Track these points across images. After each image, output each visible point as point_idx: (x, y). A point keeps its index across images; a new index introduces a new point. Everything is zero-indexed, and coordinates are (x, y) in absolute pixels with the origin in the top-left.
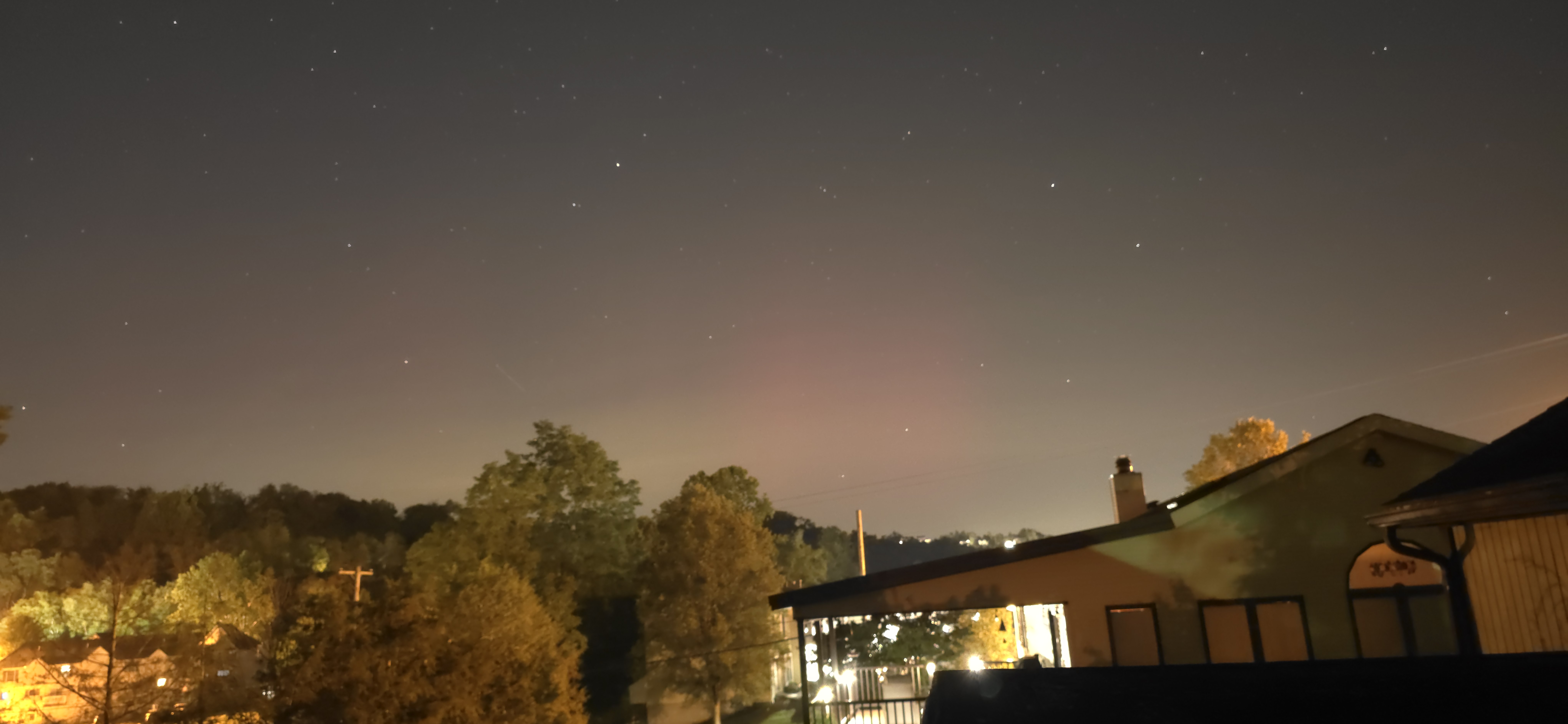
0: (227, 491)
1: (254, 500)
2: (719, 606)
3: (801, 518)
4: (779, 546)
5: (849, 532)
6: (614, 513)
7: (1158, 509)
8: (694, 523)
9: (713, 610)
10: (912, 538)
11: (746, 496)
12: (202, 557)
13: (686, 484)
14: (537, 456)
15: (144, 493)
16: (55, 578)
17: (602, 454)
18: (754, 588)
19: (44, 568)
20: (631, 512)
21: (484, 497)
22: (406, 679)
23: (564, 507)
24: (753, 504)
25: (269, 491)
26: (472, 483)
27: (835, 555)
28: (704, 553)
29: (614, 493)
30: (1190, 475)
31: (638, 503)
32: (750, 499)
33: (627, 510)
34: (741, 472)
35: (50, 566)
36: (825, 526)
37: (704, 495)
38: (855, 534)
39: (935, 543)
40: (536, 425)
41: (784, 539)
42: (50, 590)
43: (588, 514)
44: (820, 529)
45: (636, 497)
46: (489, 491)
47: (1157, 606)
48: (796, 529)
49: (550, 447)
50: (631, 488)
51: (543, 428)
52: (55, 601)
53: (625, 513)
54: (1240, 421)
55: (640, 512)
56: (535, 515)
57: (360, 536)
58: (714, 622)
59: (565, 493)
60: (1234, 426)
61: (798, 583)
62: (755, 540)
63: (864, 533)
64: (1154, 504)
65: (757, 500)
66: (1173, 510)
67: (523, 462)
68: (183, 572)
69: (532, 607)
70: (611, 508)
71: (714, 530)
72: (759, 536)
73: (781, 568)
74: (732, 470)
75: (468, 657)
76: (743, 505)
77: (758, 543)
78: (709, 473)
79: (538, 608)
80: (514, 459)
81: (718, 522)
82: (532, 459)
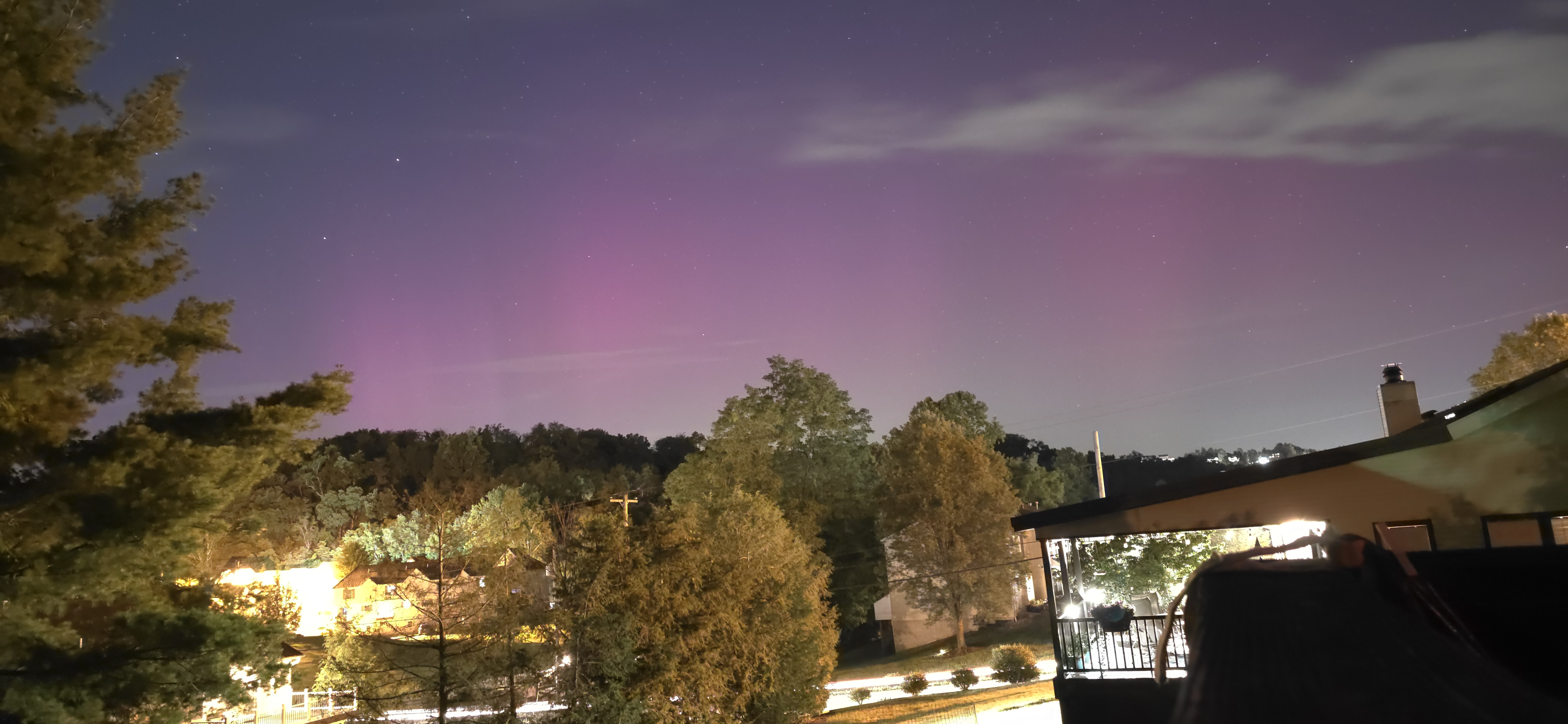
0: (505, 430)
1: (527, 438)
2: (956, 527)
3: (1033, 440)
4: (1012, 469)
5: (1085, 453)
6: (848, 441)
7: (1434, 420)
8: (926, 448)
9: (951, 532)
10: (1154, 457)
11: (976, 420)
12: (491, 490)
13: (914, 412)
14: (773, 389)
15: (437, 435)
16: (375, 511)
17: (833, 384)
18: (991, 510)
19: (366, 502)
20: (864, 439)
21: (727, 430)
22: (679, 596)
23: (802, 436)
24: (983, 428)
25: (539, 429)
26: (717, 417)
27: (1071, 477)
28: (938, 477)
29: (846, 422)
30: (1476, 378)
31: (871, 431)
32: (980, 424)
33: (860, 437)
34: (969, 398)
35: (370, 501)
36: (1059, 448)
37: (934, 421)
38: (1092, 455)
39: (1179, 461)
40: (770, 360)
41: (1018, 461)
42: (372, 521)
43: (823, 442)
44: (1054, 451)
45: (868, 426)
46: (732, 423)
47: (1433, 522)
48: (1030, 452)
49: (784, 380)
50: (862, 416)
51: (774, 362)
52: (376, 531)
53: (857, 440)
54: (1537, 317)
55: (871, 439)
56: (775, 445)
57: (620, 468)
58: (952, 543)
59: (800, 423)
60: (1529, 323)
61: (1034, 505)
62: (989, 463)
63: (1102, 454)
64: (1430, 414)
65: (987, 424)
66: (1452, 420)
67: (762, 395)
68: (475, 504)
69: (782, 530)
70: (844, 436)
71: (947, 454)
72: (992, 459)
73: (1017, 491)
74: (959, 394)
75: (729, 576)
76: (973, 430)
77: (991, 466)
78: (936, 399)
79: (787, 531)
80: (753, 392)
81: (950, 447)
82: (769, 392)
